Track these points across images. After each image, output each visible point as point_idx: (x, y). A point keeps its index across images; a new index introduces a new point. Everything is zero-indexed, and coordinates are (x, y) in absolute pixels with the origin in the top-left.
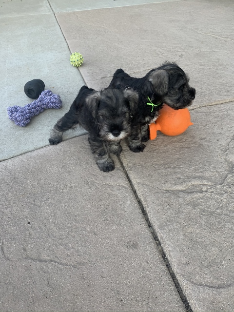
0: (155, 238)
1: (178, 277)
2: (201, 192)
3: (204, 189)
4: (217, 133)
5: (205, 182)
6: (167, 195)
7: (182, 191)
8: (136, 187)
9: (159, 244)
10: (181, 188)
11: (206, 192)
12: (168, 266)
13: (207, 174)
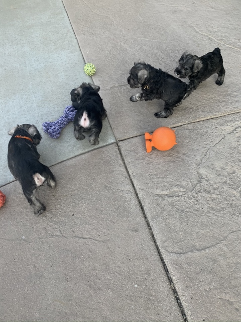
0: (149, 225)
1: (160, 248)
2: (178, 196)
3: (181, 194)
4: (196, 149)
5: (182, 189)
6: (157, 198)
7: (167, 195)
8: (138, 192)
9: (151, 229)
10: (166, 193)
11: (181, 196)
12: (155, 242)
13: (184, 183)
